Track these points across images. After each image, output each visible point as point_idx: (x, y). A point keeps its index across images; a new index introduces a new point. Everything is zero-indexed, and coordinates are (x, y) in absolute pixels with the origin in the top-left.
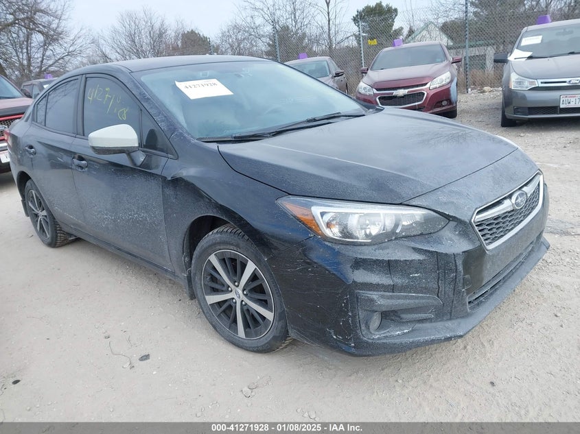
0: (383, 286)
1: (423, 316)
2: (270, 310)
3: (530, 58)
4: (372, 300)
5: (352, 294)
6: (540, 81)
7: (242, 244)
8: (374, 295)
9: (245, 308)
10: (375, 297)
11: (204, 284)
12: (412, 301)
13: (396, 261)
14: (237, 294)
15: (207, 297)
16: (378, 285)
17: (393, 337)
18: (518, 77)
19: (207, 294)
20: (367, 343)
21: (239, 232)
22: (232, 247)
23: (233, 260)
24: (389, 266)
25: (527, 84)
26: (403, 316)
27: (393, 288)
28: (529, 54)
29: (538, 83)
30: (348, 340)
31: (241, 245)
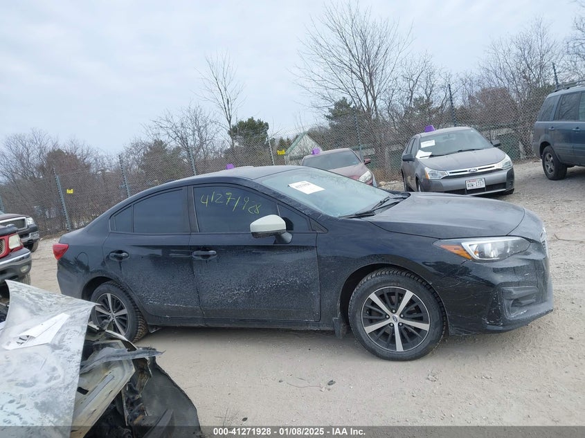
0: (514, 282)
1: (531, 301)
2: (427, 322)
3: (431, 156)
4: (511, 292)
5: (499, 290)
6: (448, 172)
7: (401, 279)
8: (511, 289)
9: (403, 327)
10: (512, 290)
11: (363, 318)
12: (528, 291)
13: (517, 267)
14: (395, 320)
15: (366, 328)
16: (512, 282)
17: (520, 315)
18: (430, 170)
19: (366, 325)
20: (510, 321)
21: (396, 272)
22: (392, 284)
23: (391, 294)
24: (514, 270)
25: (440, 175)
26: (523, 302)
27: (518, 284)
28: (430, 154)
29: (448, 173)
30: (498, 322)
31: (401, 281)
